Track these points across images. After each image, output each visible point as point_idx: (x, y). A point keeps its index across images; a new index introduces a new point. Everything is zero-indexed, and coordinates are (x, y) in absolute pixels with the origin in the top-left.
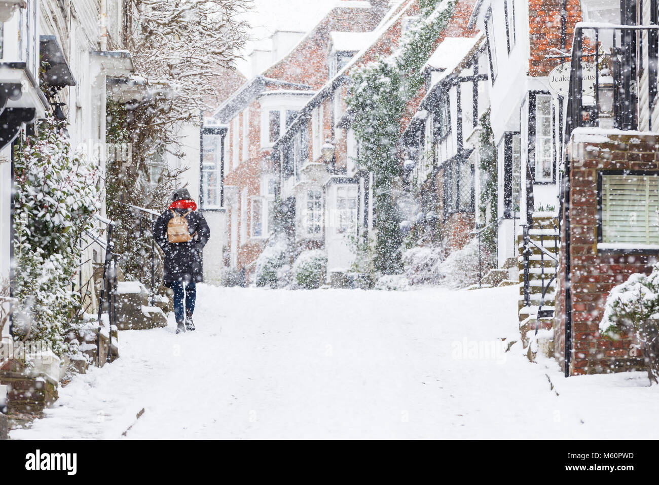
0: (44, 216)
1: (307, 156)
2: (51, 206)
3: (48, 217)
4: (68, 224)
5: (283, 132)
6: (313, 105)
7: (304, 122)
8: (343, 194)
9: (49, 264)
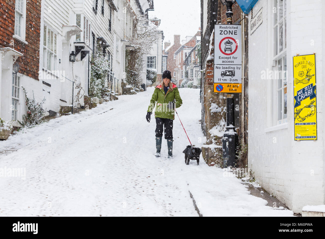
0: (97, 72)
1: (191, 62)
2: (99, 70)
3: (98, 72)
4: (102, 73)
5: (188, 55)
6: (192, 51)
7: (191, 54)
8: (196, 69)
9: (98, 81)
